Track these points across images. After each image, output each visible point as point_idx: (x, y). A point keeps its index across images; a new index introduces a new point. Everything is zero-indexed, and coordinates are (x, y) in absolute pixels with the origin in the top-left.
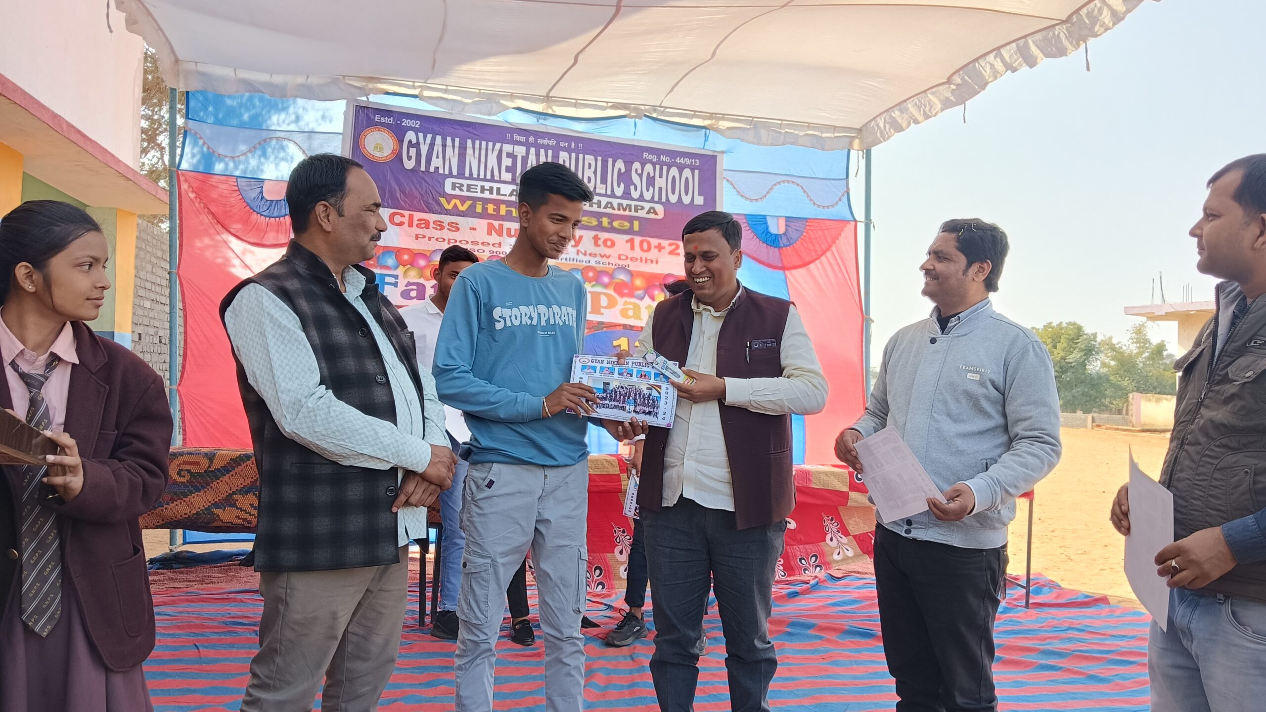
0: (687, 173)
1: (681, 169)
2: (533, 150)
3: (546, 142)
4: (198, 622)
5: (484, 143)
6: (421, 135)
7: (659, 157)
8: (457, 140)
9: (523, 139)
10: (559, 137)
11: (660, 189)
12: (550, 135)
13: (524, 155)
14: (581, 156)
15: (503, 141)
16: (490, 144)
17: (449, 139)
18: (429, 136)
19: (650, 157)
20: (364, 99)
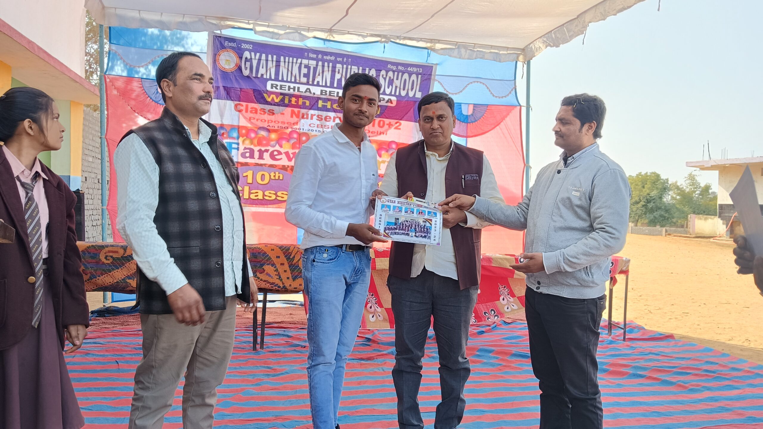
0: (414, 77)
1: (410, 75)
2: (320, 63)
3: (328, 58)
4: (119, 348)
5: (291, 59)
6: (253, 54)
7: (397, 67)
8: (275, 57)
9: (314, 56)
10: (337, 55)
11: (396, 87)
12: (331, 54)
13: (315, 66)
14: (349, 67)
15: (303, 57)
16: (295, 59)
17: (270, 56)
18: (258, 55)
19: (392, 67)
20: (219, 32)
